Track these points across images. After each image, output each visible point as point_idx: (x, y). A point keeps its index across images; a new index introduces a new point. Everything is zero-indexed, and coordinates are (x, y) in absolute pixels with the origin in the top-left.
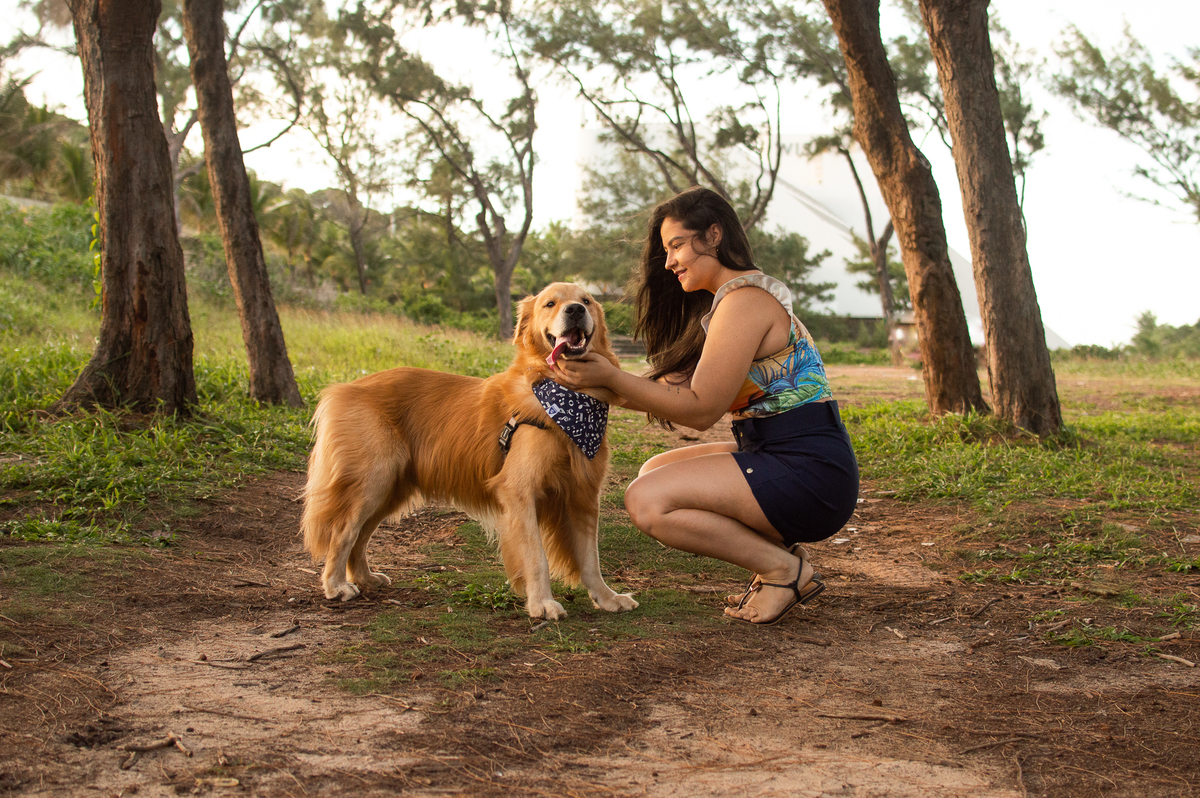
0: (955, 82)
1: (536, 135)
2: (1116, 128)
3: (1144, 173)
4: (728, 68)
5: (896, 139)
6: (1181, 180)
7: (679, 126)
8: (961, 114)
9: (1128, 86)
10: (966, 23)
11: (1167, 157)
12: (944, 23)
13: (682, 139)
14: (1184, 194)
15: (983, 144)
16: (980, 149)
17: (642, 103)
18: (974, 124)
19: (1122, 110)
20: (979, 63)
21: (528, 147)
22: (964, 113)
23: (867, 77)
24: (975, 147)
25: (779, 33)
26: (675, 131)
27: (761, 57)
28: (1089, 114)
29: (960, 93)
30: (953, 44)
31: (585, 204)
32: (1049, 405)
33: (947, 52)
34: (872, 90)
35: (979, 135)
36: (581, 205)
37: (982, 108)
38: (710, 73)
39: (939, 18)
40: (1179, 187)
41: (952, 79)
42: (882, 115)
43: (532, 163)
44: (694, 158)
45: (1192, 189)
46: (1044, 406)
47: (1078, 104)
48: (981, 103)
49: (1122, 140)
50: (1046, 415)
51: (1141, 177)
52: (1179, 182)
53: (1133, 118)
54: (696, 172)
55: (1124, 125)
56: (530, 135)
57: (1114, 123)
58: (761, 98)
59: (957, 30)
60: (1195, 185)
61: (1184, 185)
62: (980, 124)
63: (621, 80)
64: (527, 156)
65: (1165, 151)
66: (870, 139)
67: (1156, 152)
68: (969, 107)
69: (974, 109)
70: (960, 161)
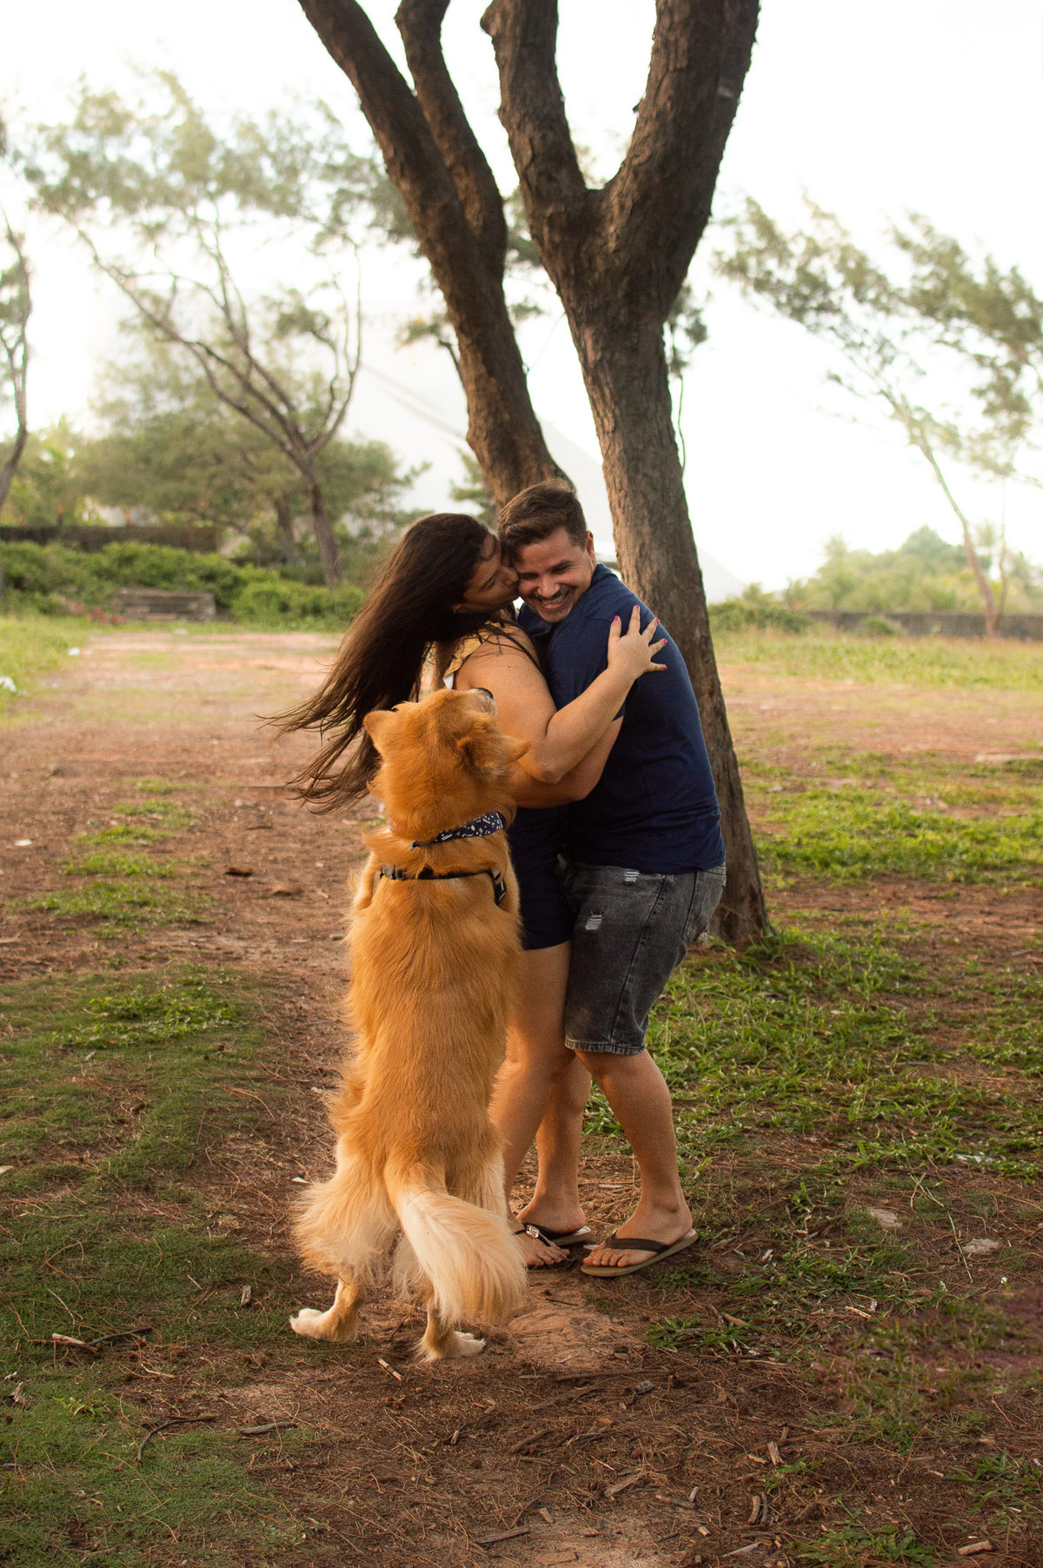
0: (618, 434)
1: (32, 321)
2: (800, 320)
3: (837, 379)
4: (291, 234)
5: (527, 451)
6: (885, 389)
7: (226, 309)
8: (625, 481)
9: (815, 267)
10: (634, 350)
11: (867, 360)
12: (603, 349)
13: (231, 328)
14: (891, 409)
15: (657, 524)
16: (653, 533)
17: (176, 278)
18: (645, 496)
19: (806, 298)
20: (652, 407)
21: (22, 339)
22: (631, 481)
23: (486, 362)
24: (646, 529)
25: (360, 188)
26: (220, 314)
27: (337, 221)
28: (764, 301)
29: (625, 451)
30: (616, 381)
31: (99, 404)
32: (748, 898)
33: (607, 392)
34: (493, 381)
35: (651, 512)
36: (92, 407)
37: (657, 474)
38: (266, 242)
39: (596, 342)
40: (883, 399)
41: (613, 432)
42: (507, 417)
43: (25, 359)
44: (246, 352)
45: (899, 401)
46: (742, 899)
47: (751, 289)
48: (654, 467)
49: (810, 337)
50: (744, 914)
51: (834, 384)
52: (882, 392)
53: (821, 308)
54: (249, 373)
55: (811, 317)
56: (22, 321)
57: (798, 313)
58: (335, 276)
59: (621, 359)
60: (903, 397)
61: (888, 395)
62: (652, 497)
63: (151, 247)
64: (20, 352)
65: (864, 351)
66: (490, 451)
67: (852, 352)
68: (637, 471)
69: (645, 475)
70: (623, 548)
